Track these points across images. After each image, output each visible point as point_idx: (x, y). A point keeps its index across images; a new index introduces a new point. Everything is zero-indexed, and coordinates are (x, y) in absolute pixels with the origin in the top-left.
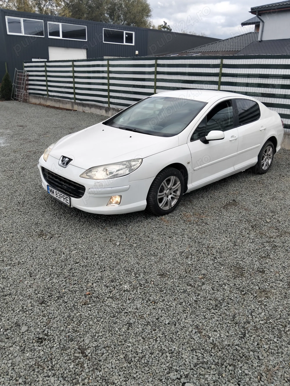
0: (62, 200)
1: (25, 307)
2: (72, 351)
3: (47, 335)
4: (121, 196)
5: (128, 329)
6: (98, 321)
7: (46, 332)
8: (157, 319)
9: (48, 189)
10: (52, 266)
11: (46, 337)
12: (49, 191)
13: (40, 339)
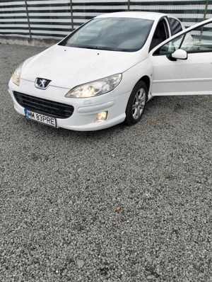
0: (45, 122)
1: (66, 239)
2: (142, 274)
3: (106, 264)
4: (107, 112)
5: (178, 237)
6: (145, 235)
7: (104, 261)
8: (195, 220)
9: (26, 112)
10: (66, 187)
11: (107, 266)
12: (27, 115)
13: (102, 270)
